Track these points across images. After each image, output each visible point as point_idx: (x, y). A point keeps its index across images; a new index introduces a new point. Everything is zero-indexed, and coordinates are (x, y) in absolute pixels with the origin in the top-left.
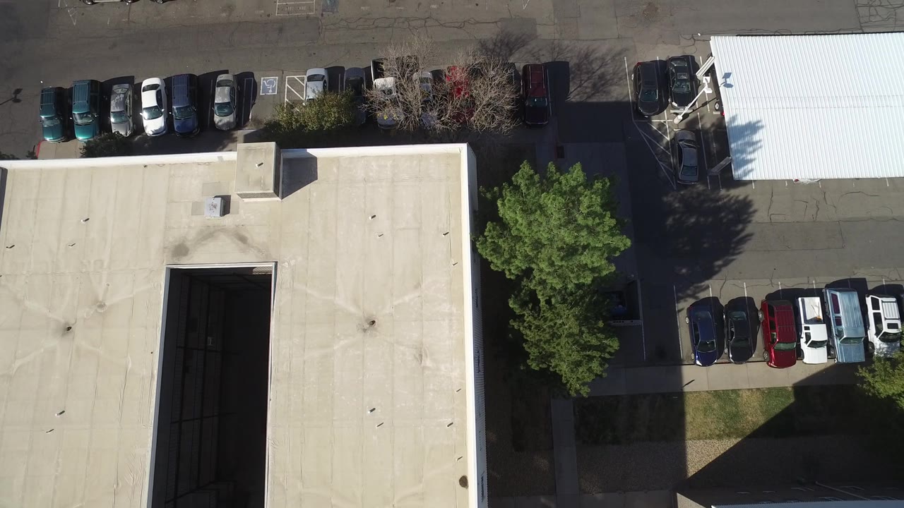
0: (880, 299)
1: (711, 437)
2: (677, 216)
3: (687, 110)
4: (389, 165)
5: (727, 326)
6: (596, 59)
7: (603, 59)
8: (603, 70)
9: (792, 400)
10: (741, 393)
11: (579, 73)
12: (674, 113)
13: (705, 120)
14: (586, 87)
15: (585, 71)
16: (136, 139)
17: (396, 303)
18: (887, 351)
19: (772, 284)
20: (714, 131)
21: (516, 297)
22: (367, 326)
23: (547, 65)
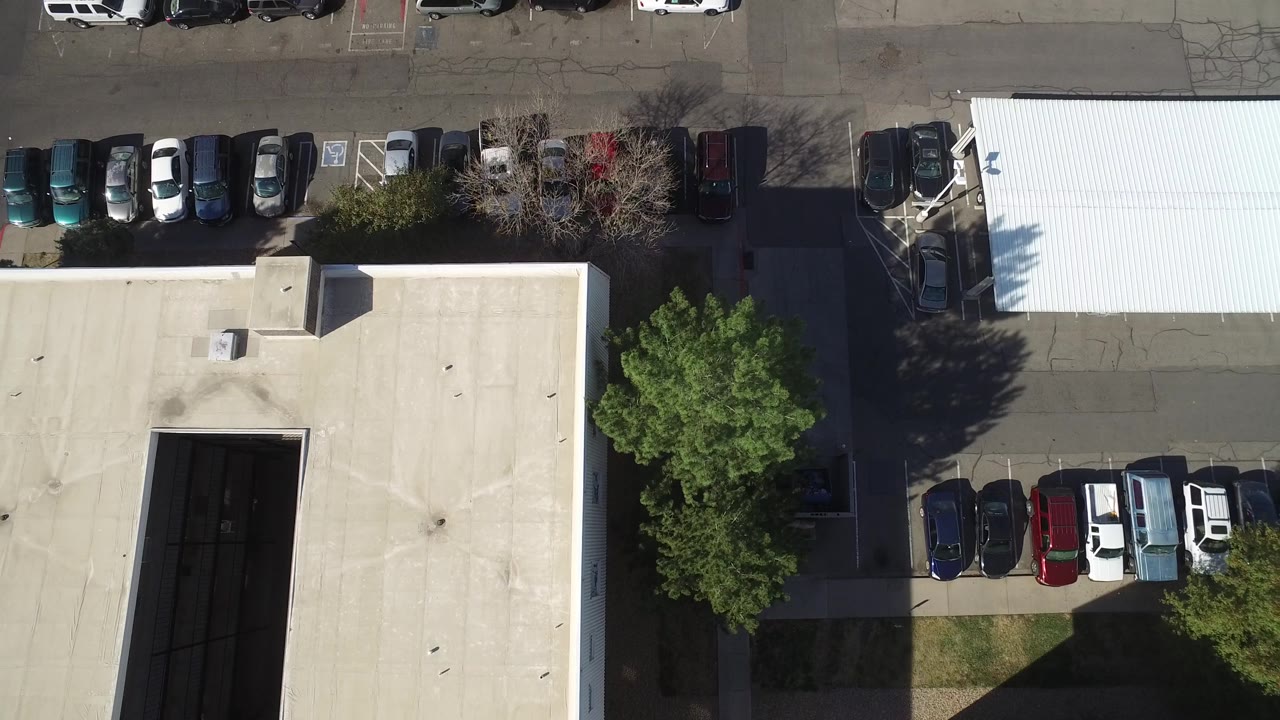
0: (1203, 490)
1: (948, 684)
2: (915, 359)
3: (933, 203)
4: (475, 292)
5: (980, 523)
6: (807, 123)
7: (816, 124)
8: (815, 141)
9: (1070, 633)
10: (995, 620)
11: (781, 144)
12: (917, 207)
13: (961, 218)
14: (790, 166)
15: (790, 141)
16: (143, 225)
17: (475, 495)
18: (1210, 566)
19: (1049, 461)
20: (973, 235)
21: (652, 488)
22: (433, 526)
23: (732, 133)
